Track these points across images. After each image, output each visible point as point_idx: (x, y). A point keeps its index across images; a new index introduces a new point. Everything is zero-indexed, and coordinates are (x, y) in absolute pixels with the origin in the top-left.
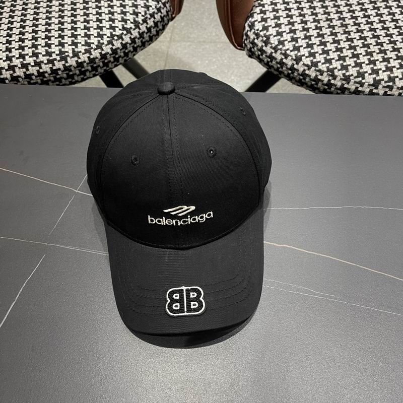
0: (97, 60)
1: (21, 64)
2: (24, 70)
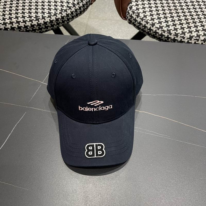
0: (54, 21)
2: (18, 24)
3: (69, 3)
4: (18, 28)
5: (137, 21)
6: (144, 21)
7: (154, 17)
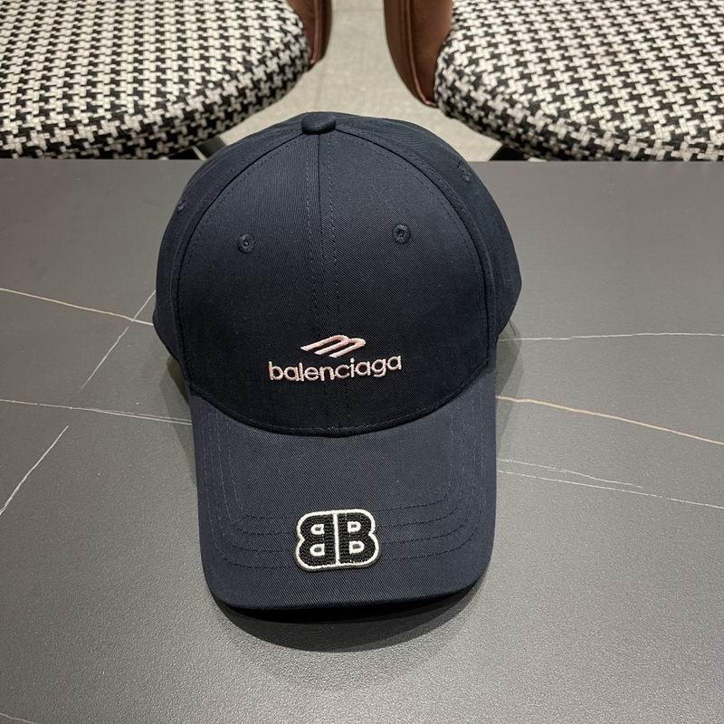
0: (177, 122)
1: (42, 126)
2: (47, 135)
3: (228, 60)
4: (48, 150)
5: (475, 101)
6: (499, 97)
7: (536, 80)
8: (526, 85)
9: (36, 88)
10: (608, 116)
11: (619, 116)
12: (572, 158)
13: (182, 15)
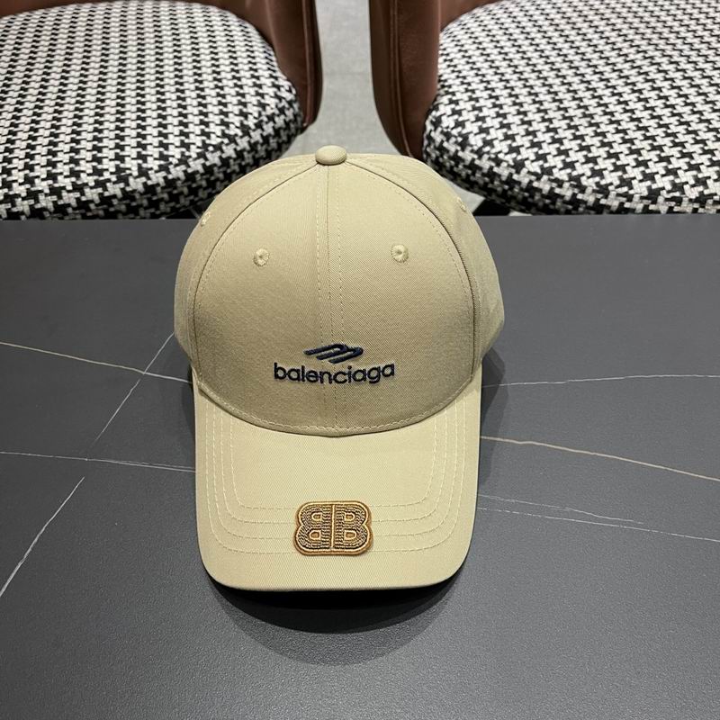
0: (179, 183)
1: (50, 189)
2: (55, 198)
3: (227, 125)
4: (55, 212)
5: (463, 160)
6: (486, 156)
7: (519, 141)
8: (510, 145)
9: (43, 154)
10: (589, 173)
11: (598, 173)
12: (556, 212)
13: (182, 84)
